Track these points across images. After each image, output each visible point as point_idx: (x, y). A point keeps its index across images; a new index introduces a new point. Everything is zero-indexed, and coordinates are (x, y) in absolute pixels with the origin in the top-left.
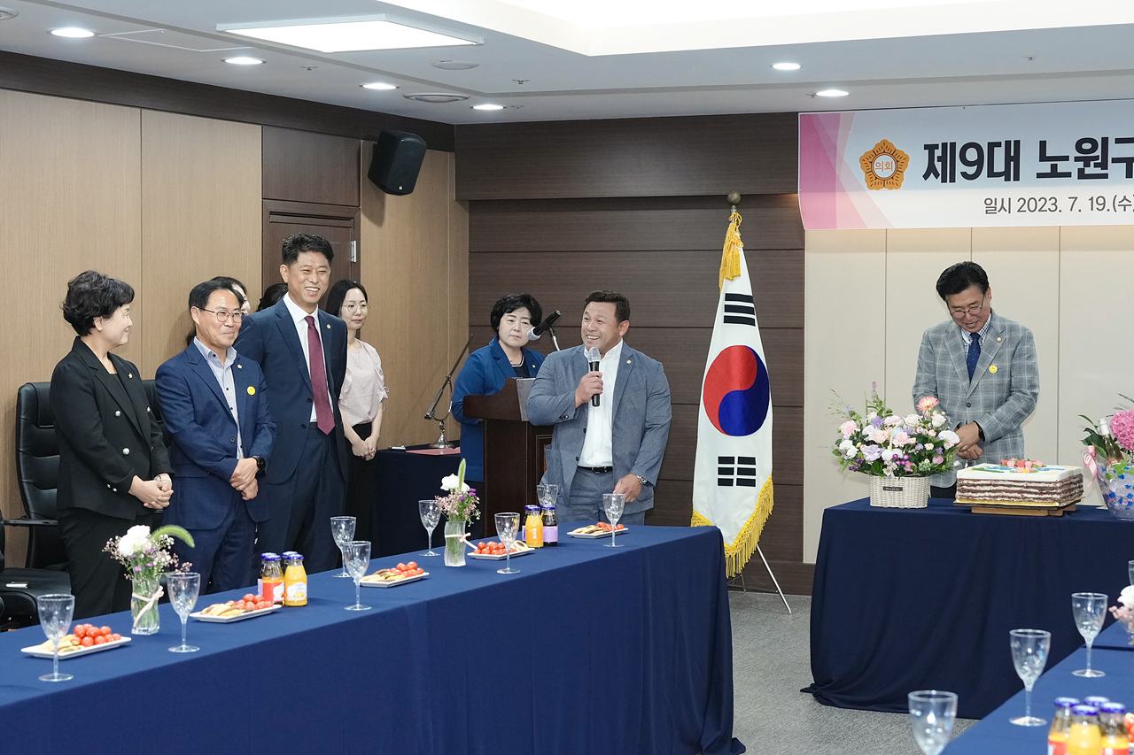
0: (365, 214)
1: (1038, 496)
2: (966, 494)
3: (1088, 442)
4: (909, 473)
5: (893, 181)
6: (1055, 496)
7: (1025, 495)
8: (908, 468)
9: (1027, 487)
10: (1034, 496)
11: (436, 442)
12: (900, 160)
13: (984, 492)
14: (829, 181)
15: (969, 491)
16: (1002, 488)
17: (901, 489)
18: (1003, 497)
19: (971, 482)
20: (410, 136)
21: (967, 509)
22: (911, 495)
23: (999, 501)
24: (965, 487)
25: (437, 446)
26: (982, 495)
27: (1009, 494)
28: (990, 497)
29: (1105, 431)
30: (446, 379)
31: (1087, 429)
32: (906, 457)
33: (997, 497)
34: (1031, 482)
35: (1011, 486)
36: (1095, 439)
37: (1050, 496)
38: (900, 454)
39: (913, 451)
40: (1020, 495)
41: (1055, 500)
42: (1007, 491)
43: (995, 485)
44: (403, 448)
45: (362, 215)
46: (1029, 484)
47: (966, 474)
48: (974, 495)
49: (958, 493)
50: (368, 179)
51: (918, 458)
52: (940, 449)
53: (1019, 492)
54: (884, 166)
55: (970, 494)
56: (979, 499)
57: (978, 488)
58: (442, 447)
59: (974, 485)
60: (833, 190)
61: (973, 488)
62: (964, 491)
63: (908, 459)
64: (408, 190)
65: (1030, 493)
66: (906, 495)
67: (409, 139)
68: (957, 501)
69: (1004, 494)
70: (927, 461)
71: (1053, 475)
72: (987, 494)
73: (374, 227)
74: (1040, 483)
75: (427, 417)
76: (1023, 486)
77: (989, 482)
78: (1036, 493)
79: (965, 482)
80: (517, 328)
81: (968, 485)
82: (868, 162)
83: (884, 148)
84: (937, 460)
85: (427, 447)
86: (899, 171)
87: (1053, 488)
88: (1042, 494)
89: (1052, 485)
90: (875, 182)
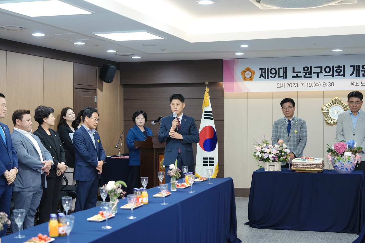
0: (98, 88)
1: (316, 167)
2: (295, 167)
3: (328, 151)
4: (277, 161)
5: (251, 79)
6: (320, 167)
7: (312, 167)
8: (276, 160)
9: (312, 165)
10: (314, 167)
11: (118, 155)
12: (253, 73)
13: (300, 166)
14: (232, 79)
15: (295, 166)
16: (305, 165)
17: (274, 166)
18: (305, 167)
19: (296, 163)
20: (112, 66)
21: (294, 171)
22: (277, 167)
23: (304, 169)
24: (294, 165)
25: (118, 156)
26: (299, 167)
27: (307, 167)
28: (302, 167)
29: (333, 148)
30: (120, 136)
31: (328, 148)
32: (276, 157)
33: (304, 167)
34: (313, 163)
35: (308, 164)
36: (330, 151)
37: (319, 167)
38: (274, 156)
39: (278, 155)
40: (310, 167)
41: (320, 168)
42: (306, 166)
43: (303, 164)
44: (109, 156)
45: (98, 89)
46: (313, 164)
47: (294, 161)
48: (297, 167)
49: (292, 167)
50: (99, 78)
51: (279, 157)
52: (286, 154)
53: (310, 166)
54: (248, 74)
55: (296, 167)
56: (299, 168)
57: (298, 165)
58: (120, 156)
59: (297, 164)
60: (233, 81)
61: (297, 165)
62: (294, 166)
63: (277, 157)
64: (111, 81)
65: (313, 166)
66: (276, 167)
67: (112, 67)
68: (292, 169)
69: (306, 167)
70: (282, 158)
71: (319, 161)
72: (301, 167)
73: (101, 92)
74: (316, 163)
75: (116, 148)
76: (311, 164)
77: (301, 163)
78: (315, 166)
79: (294, 163)
80: (140, 120)
81: (295, 164)
82: (243, 73)
83: (248, 69)
84: (284, 157)
85: (115, 156)
86: (252, 76)
87: (320, 165)
88: (317, 166)
89: (319, 164)
90: (245, 79)
